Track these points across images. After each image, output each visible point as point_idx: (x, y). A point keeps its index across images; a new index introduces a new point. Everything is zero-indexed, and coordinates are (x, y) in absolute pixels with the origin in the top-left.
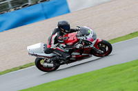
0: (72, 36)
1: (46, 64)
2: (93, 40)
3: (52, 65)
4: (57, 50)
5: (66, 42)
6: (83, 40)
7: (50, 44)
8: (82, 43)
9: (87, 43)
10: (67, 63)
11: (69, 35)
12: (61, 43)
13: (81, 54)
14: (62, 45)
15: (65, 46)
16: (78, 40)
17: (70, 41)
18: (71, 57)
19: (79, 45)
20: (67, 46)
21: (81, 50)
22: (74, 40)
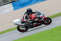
0: (33, 15)
1: (22, 29)
2: (43, 17)
3: (24, 29)
4: (27, 22)
5: (30, 18)
6: (38, 17)
7: (24, 19)
8: (38, 18)
9: (40, 18)
10: (31, 28)
11: (32, 15)
12: (28, 18)
13: (37, 24)
14: (29, 19)
15: (30, 20)
16: (36, 17)
17: (33, 18)
18: (33, 25)
19: (37, 19)
20: (31, 20)
21: (37, 22)
22: (34, 17)
